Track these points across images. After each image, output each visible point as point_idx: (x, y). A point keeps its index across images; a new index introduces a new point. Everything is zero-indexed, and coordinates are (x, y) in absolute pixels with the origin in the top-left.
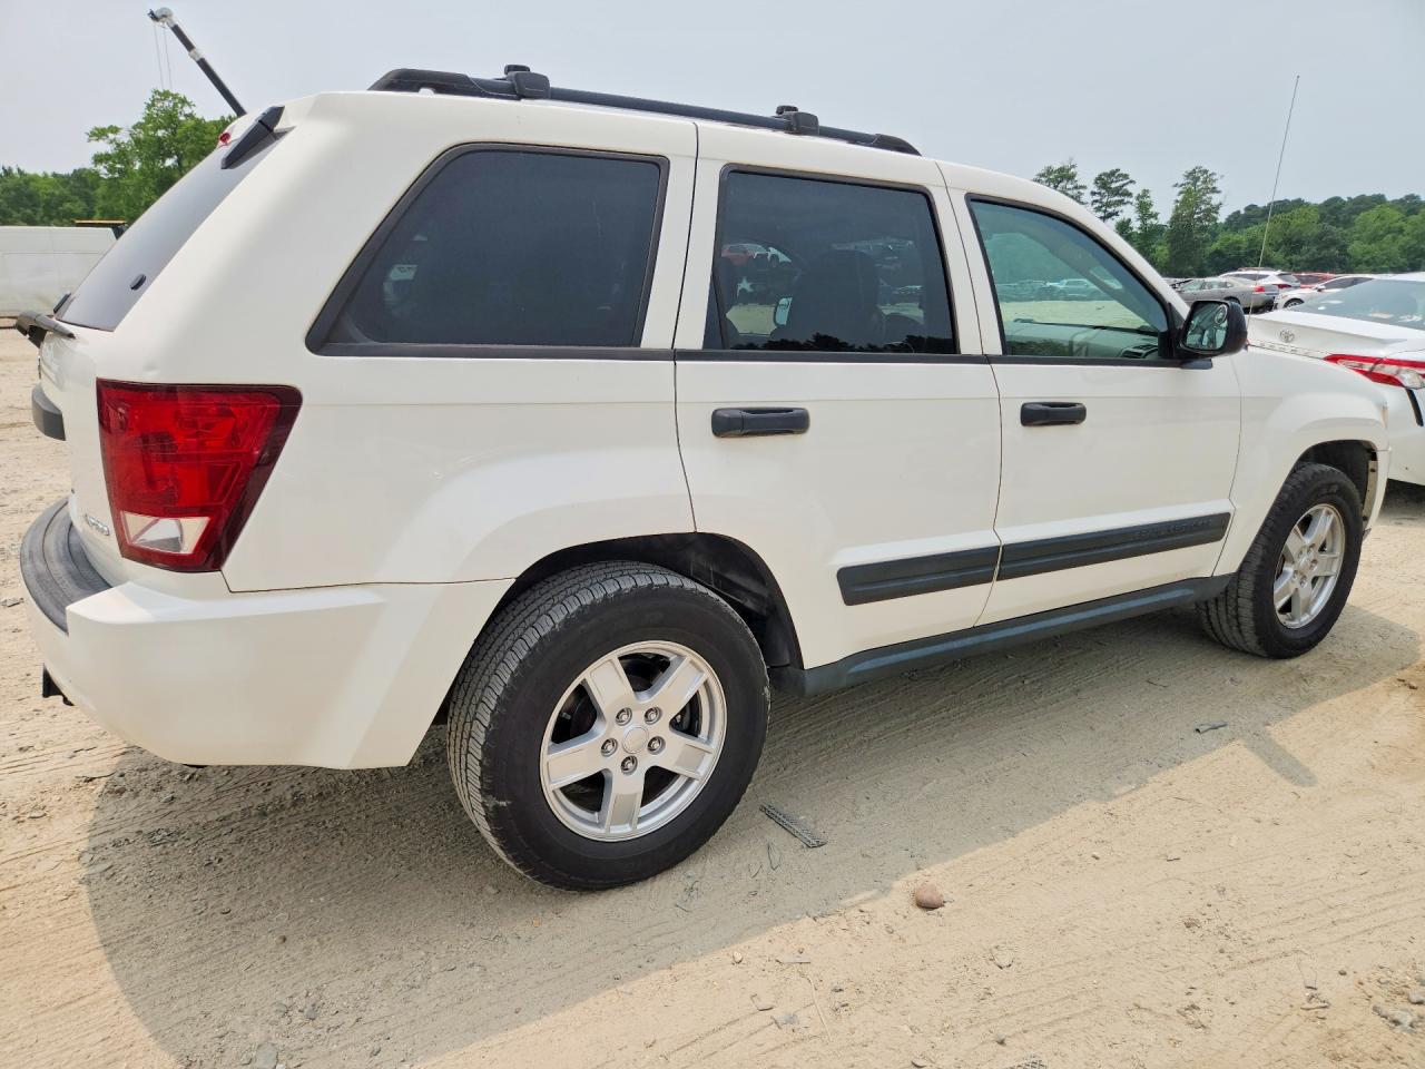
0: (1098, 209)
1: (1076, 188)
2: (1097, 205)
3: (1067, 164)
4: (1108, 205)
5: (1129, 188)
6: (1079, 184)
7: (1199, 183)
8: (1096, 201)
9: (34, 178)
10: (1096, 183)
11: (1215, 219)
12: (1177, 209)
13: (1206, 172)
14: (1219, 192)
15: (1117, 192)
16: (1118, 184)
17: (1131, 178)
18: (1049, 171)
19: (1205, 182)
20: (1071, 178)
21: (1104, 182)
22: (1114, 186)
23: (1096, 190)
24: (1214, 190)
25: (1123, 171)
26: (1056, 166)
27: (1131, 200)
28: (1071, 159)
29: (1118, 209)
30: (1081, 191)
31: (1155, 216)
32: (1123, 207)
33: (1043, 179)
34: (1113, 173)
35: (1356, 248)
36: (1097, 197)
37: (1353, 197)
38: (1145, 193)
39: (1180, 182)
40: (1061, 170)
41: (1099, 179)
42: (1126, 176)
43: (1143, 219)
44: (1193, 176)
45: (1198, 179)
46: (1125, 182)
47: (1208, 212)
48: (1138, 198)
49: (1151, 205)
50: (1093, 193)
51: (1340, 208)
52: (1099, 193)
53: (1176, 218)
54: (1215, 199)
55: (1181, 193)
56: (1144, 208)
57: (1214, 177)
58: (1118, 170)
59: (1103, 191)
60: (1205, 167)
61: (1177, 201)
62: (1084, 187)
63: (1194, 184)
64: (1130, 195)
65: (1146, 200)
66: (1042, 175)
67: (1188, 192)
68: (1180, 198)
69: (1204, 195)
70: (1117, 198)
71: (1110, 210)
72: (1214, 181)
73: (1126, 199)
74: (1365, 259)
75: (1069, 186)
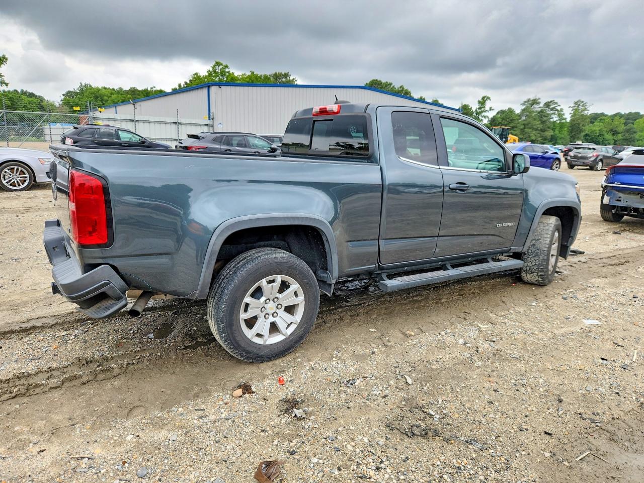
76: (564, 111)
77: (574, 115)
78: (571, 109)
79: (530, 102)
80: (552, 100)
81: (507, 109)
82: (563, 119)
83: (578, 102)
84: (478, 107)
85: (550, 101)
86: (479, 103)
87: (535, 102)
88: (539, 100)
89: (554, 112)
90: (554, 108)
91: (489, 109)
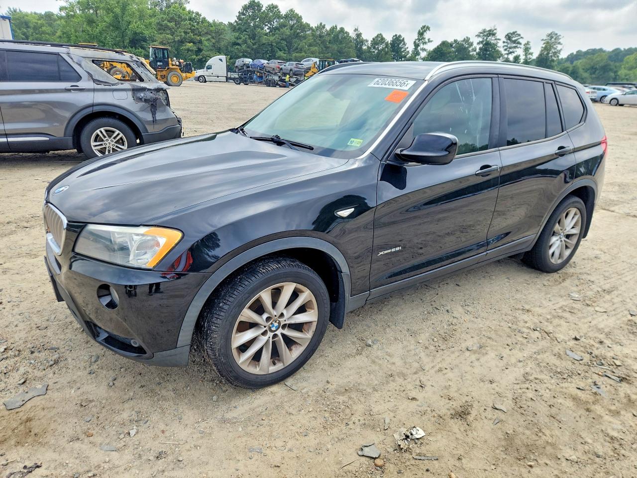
0: (506, 50)
1: (496, 39)
2: (506, 48)
3: (493, 28)
4: (510, 48)
5: (520, 40)
6: (498, 37)
7: (553, 39)
8: (505, 46)
9: (27, 15)
10: (506, 37)
11: (558, 57)
12: (542, 51)
13: (556, 34)
14: (561, 44)
15: (514, 42)
16: (516, 38)
17: (522, 36)
18: (484, 31)
19: (555, 39)
20: (494, 35)
21: (509, 37)
22: (514, 39)
23: (505, 41)
24: (559, 43)
25: (518, 33)
26: (488, 29)
27: (521, 46)
28: (495, 26)
29: (514, 50)
30: (498, 41)
31: (531, 54)
32: (517, 49)
33: (481, 35)
34: (514, 33)
35: (622, 72)
36: (506, 44)
37: (627, 48)
38: (528, 43)
39: (545, 39)
40: (490, 31)
41: (506, 35)
42: (519, 35)
43: (526, 55)
44: (551, 36)
45: (552, 37)
46: (519, 37)
47: (555, 53)
48: (524, 45)
49: (530, 49)
50: (504, 42)
51: (619, 53)
52: (507, 42)
53: (541, 55)
54: (559, 47)
55: (544, 43)
56: (527, 50)
57: (560, 37)
58: (516, 32)
59: (509, 41)
60: (556, 32)
61: (542, 47)
62: (499, 39)
63: (551, 39)
64: (520, 44)
65: (528, 46)
66: (481, 33)
67: (548, 43)
68: (544, 46)
69: (555, 45)
70: (514, 45)
71: (511, 50)
72: (560, 39)
73: (519, 46)
74: (626, 77)
75: (493, 38)
76: (531, 44)
77: (546, 49)
78: (544, 42)
79: (485, 34)
80: (515, 31)
81: (453, 41)
82: (530, 54)
83: (551, 33)
84: (417, 38)
85: (512, 32)
86: (418, 33)
87: (491, 33)
88: (495, 31)
89: (517, 45)
90: (515, 41)
91: (427, 41)
